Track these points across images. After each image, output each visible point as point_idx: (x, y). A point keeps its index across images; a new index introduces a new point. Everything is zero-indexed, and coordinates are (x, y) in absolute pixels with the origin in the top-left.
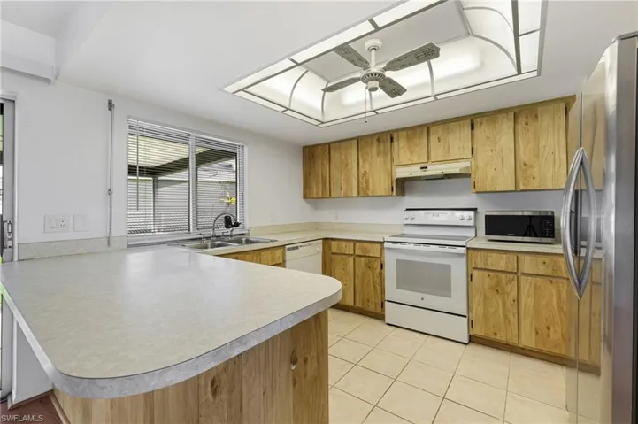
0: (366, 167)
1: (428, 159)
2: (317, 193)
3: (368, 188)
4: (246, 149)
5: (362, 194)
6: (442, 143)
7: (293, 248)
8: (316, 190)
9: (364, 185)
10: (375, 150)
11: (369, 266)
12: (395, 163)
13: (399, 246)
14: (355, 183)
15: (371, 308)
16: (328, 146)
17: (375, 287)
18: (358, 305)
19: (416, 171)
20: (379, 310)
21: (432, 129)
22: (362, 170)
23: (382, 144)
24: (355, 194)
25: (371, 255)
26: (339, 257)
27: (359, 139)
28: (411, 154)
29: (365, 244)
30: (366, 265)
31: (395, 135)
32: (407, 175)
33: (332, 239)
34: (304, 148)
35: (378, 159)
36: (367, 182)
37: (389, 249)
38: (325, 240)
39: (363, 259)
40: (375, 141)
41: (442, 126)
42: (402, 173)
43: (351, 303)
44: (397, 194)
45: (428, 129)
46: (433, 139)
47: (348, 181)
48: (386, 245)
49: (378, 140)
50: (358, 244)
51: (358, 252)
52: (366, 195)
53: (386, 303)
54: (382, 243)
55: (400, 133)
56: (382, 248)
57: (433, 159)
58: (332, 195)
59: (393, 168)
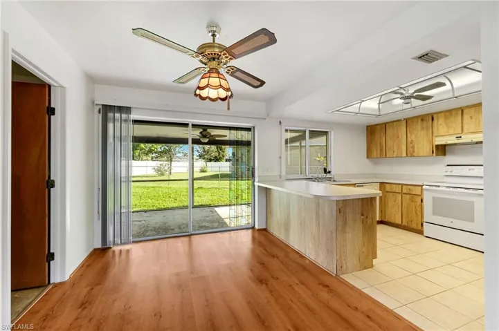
0: (412, 137)
1: (462, 131)
2: (377, 154)
3: (414, 152)
4: (332, 132)
5: (409, 155)
6: (474, 120)
7: (360, 186)
8: (375, 153)
9: (411, 149)
10: (419, 127)
11: (412, 200)
12: (435, 134)
13: (434, 188)
14: (404, 148)
15: (414, 226)
16: (384, 126)
17: (416, 213)
18: (405, 223)
19: (451, 140)
20: (420, 227)
21: (465, 111)
22: (409, 140)
23: (425, 123)
24: (404, 155)
25: (414, 193)
26: (391, 194)
27: (407, 120)
28: (448, 127)
29: (409, 187)
30: (410, 199)
31: (435, 116)
32: (444, 143)
33: (386, 183)
34: (368, 127)
35: (422, 132)
36: (413, 147)
37: (427, 190)
38: (381, 183)
39: (408, 196)
40: (420, 120)
41: (474, 108)
42: (440, 141)
43: (400, 223)
44: (436, 155)
45: (462, 111)
46: (466, 117)
47: (399, 147)
48: (424, 187)
49: (422, 120)
50: (404, 187)
51: (404, 191)
52: (412, 156)
53: (424, 224)
54: (422, 186)
55: (439, 115)
56: (422, 189)
57: (465, 130)
58: (388, 156)
59: (434, 137)
